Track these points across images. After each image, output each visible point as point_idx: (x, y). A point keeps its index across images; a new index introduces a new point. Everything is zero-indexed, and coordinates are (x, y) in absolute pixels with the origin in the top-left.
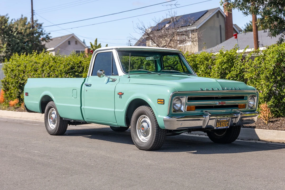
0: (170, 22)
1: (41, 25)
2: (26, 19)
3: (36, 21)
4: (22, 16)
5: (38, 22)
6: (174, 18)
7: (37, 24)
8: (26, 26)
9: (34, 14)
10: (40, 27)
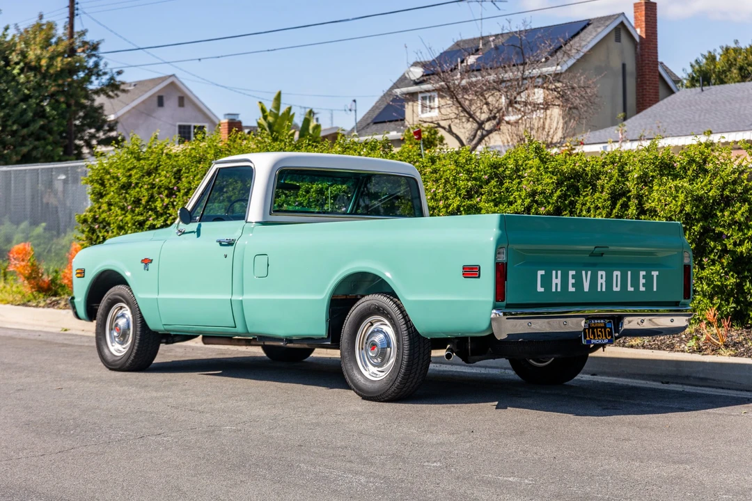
0: (477, 50)
1: (95, 47)
2: (51, 26)
3: (83, 33)
4: (41, 17)
5: (88, 38)
6: (491, 39)
7: (85, 43)
8: (51, 49)
9: (76, 12)
10: (93, 53)
